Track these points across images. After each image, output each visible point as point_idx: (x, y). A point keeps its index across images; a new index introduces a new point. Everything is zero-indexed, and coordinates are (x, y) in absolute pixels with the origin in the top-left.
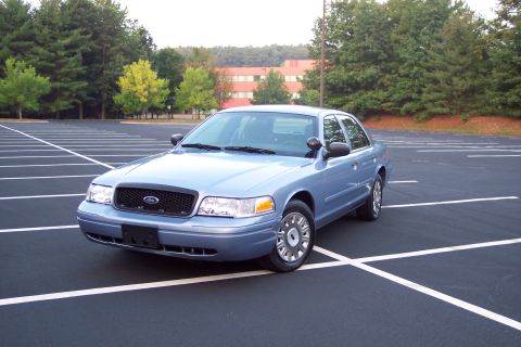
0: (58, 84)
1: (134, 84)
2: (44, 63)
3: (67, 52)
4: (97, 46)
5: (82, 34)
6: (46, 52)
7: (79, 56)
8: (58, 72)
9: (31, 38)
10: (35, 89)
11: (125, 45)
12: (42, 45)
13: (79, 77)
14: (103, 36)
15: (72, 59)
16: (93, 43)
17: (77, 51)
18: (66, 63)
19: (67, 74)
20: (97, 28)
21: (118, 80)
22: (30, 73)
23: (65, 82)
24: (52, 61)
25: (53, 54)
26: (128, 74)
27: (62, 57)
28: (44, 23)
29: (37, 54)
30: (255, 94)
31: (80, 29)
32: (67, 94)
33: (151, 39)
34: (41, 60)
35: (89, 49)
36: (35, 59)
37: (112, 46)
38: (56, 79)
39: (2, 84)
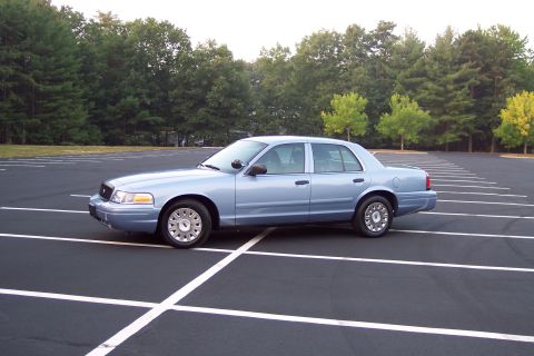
0: (445, 118)
1: (515, 116)
2: (433, 97)
3: (456, 86)
4: (487, 79)
5: (471, 67)
6: (435, 87)
7: (466, 90)
8: (446, 105)
9: (424, 74)
10: (414, 122)
11: (516, 76)
12: (433, 80)
13: (468, 110)
14: (494, 68)
15: (459, 92)
16: (484, 77)
17: (466, 84)
18: (455, 96)
19: (456, 108)
20: (488, 61)
21: (499, 112)
22: (412, 107)
23: (454, 115)
24: (440, 96)
25: (442, 89)
26: (510, 106)
27: (450, 92)
28: (435, 59)
29: (427, 89)
31: (470, 63)
32: (454, 127)
34: (430, 94)
35: (478, 83)
36: (424, 94)
37: (504, 78)
38: (445, 113)
39: (386, 118)
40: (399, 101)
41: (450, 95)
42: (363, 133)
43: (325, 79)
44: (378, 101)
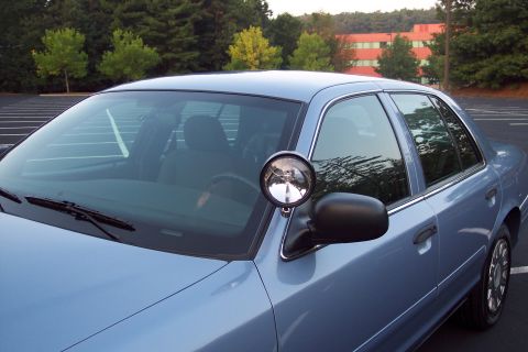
0: (169, 55)
1: (244, 52)
2: (155, 33)
3: (177, 21)
4: (207, 14)
6: (156, 22)
7: (190, 25)
8: (168, 42)
9: (142, 8)
10: (142, 60)
11: (237, 12)
12: (153, 15)
13: (191, 47)
14: (215, 3)
15: (182, 28)
16: (205, 12)
17: (188, 19)
18: (177, 33)
19: (179, 44)
21: (227, 48)
22: (137, 44)
23: (176, 53)
24: (163, 32)
25: (164, 24)
26: (239, 42)
27: (173, 27)
29: (147, 24)
30: (380, 61)
32: (178, 65)
33: (266, 5)
34: (151, 30)
35: (200, 18)
36: (145, 30)
37: (225, 13)
38: (167, 50)
39: (108, 56)
40: (122, 38)
41: (172, 31)
42: (83, 74)
43: (30, 12)
44: (95, 38)
